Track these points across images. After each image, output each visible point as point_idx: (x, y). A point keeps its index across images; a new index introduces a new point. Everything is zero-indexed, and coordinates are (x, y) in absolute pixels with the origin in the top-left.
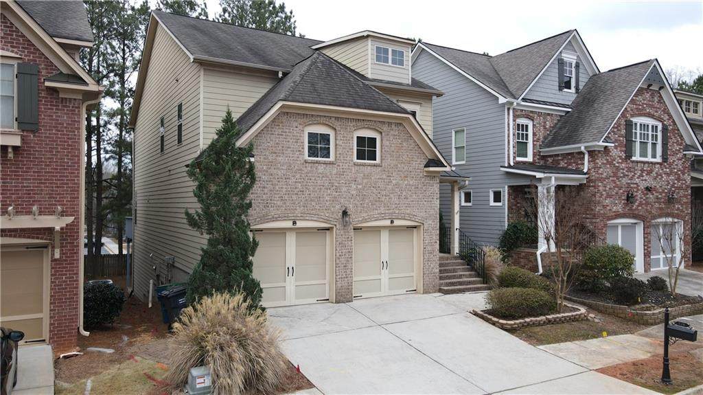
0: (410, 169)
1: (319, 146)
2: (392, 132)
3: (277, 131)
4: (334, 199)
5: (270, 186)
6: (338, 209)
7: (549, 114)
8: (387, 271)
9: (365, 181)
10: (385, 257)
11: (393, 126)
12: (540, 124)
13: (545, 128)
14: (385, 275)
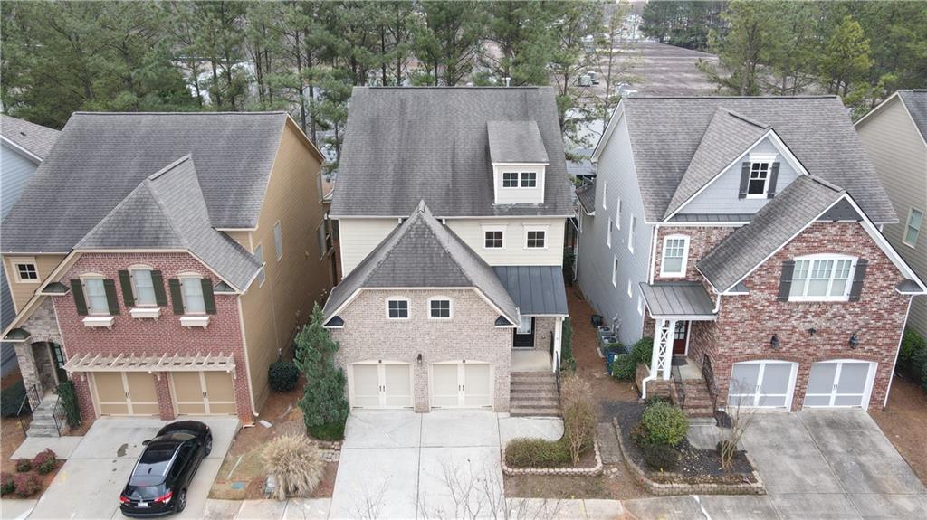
0: (482, 323)
1: (398, 309)
2: (463, 297)
3: (363, 303)
4: (411, 347)
5: (360, 340)
6: (415, 354)
7: (716, 228)
8: (463, 393)
9: (438, 333)
10: (461, 382)
11: (464, 292)
12: (700, 239)
13: (707, 242)
14: (461, 395)
